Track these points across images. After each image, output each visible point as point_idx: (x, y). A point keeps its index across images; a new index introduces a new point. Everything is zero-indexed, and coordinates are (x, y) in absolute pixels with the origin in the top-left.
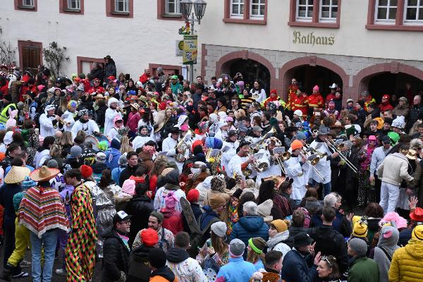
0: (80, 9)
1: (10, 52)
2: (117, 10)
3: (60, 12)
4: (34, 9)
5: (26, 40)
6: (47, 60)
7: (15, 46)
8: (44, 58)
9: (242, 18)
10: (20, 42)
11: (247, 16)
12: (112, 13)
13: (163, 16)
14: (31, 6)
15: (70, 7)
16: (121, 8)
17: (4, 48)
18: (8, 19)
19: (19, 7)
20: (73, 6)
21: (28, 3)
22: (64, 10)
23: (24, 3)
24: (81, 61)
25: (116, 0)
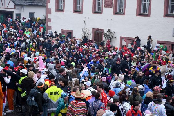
0: (123, 12)
1: (88, 34)
2: (142, 13)
3: (114, 14)
4: (101, 13)
5: (96, 28)
6: (105, 38)
7: (91, 31)
8: (104, 37)
10: (93, 29)
12: (139, 14)
13: (166, 15)
14: (100, 11)
15: (118, 11)
16: (144, 11)
17: (86, 32)
18: (89, 18)
19: (94, 12)
20: (120, 11)
21: (99, 10)
22: (115, 13)
23: (97, 10)
24: (122, 39)
25: (142, 8)
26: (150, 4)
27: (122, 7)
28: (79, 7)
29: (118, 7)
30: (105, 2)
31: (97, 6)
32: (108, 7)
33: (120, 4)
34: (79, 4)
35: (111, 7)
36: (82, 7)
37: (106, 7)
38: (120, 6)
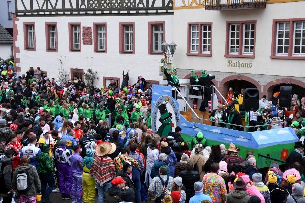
0: (105, 50)
1: (66, 75)
2: (125, 50)
4: (79, 51)
6: (86, 79)
7: (69, 72)
8: (84, 78)
9: (198, 53)
10: (72, 69)
11: (201, 52)
12: (123, 52)
13: (151, 53)
14: (78, 49)
15: (99, 49)
16: (128, 49)
17: (63, 73)
19: (72, 50)
20: (101, 48)
21: (77, 47)
22: (96, 50)
23: (74, 47)
24: (105, 79)
25: (125, 44)
26: (133, 41)
27: (103, 44)
28: (53, 44)
29: (99, 44)
30: (83, 39)
31: (74, 43)
32: (88, 44)
33: (101, 40)
34: (53, 42)
35: (91, 44)
36: (56, 45)
37: (85, 44)
38: (101, 42)
